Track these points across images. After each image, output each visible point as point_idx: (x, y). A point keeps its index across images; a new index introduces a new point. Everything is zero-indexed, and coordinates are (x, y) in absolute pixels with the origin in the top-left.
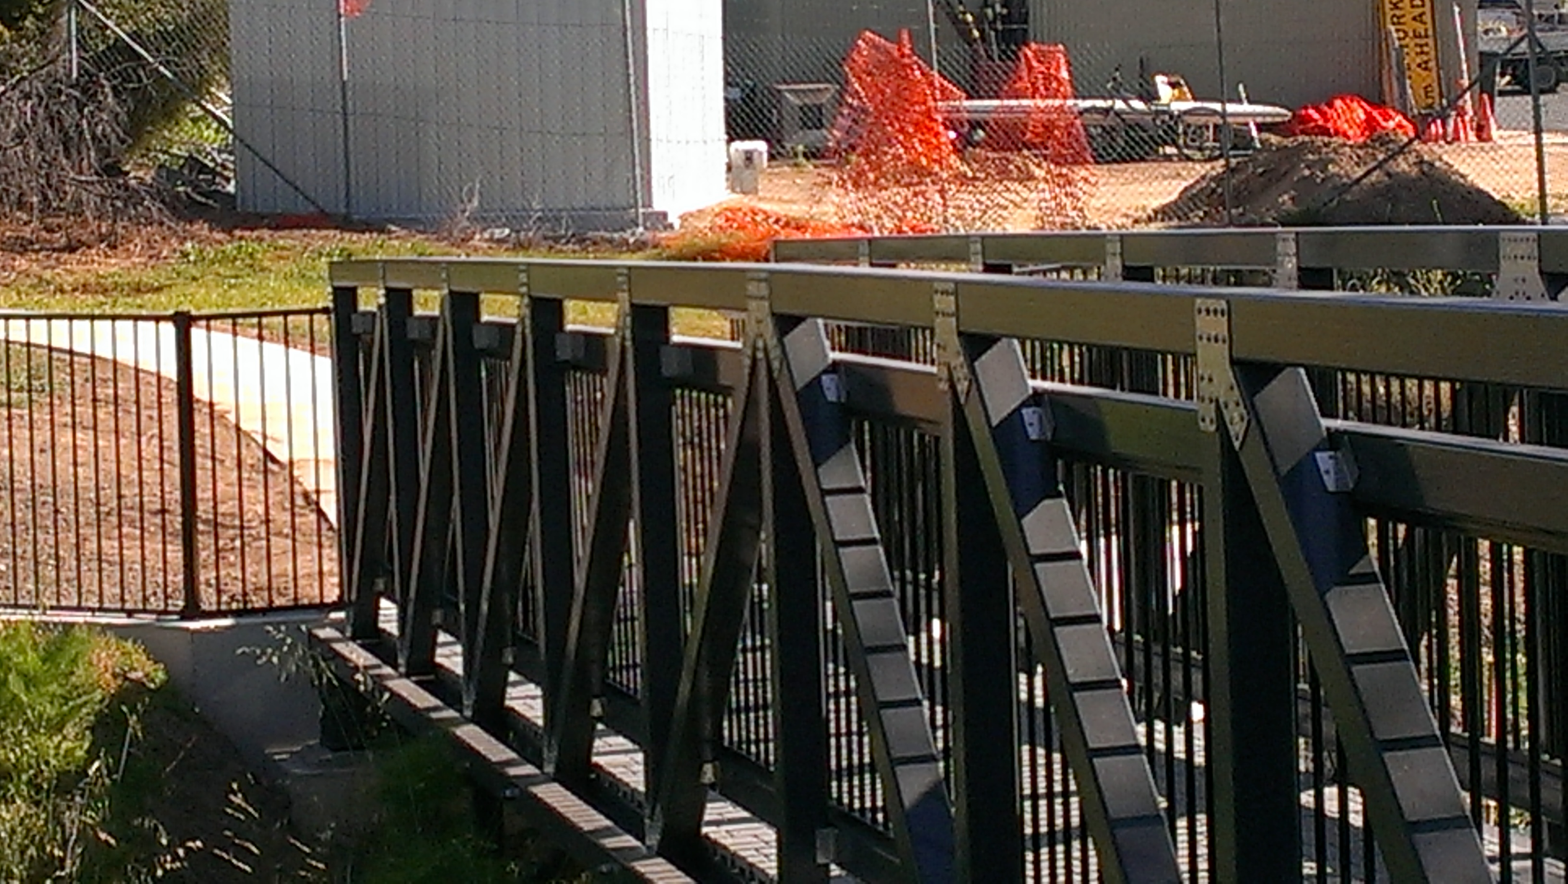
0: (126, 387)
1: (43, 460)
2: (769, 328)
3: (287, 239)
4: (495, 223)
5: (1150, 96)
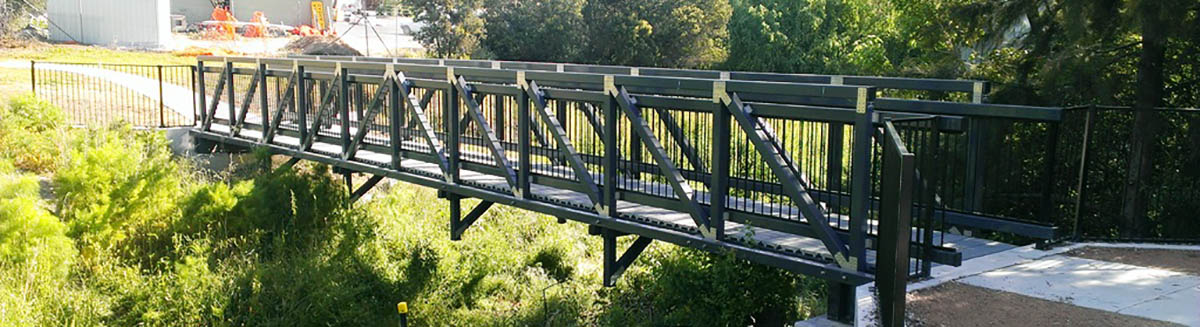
3: (70, 47)
4: (122, 45)
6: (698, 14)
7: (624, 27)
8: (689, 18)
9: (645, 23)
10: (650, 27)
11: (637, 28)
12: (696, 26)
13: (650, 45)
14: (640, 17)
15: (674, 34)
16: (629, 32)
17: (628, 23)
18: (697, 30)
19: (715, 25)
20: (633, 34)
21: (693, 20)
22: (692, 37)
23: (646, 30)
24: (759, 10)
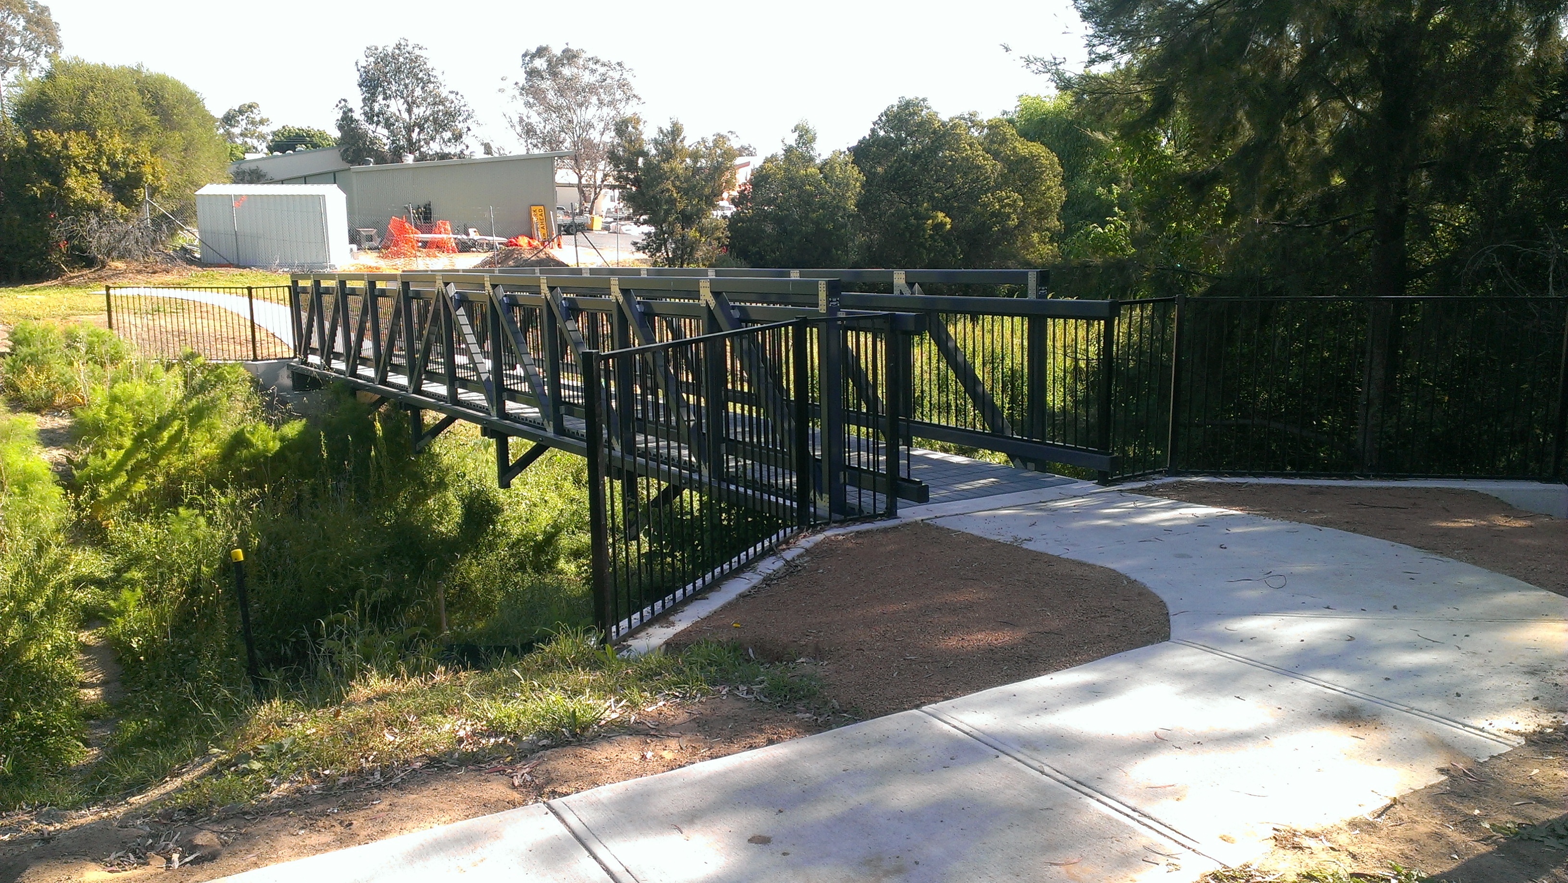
0: (210, 309)
1: (194, 326)
2: (442, 285)
3: (223, 270)
4: (285, 266)
5: (468, 235)
6: (1015, 201)
7: (913, 221)
8: (1002, 207)
9: (941, 215)
10: (948, 220)
11: (930, 221)
12: (1013, 216)
13: (949, 245)
14: (935, 208)
15: (982, 229)
16: (920, 228)
17: (918, 216)
18: (1014, 222)
19: (1042, 214)
20: (924, 230)
21: (1007, 210)
22: (1007, 234)
23: (942, 225)
24: (1110, 192)
